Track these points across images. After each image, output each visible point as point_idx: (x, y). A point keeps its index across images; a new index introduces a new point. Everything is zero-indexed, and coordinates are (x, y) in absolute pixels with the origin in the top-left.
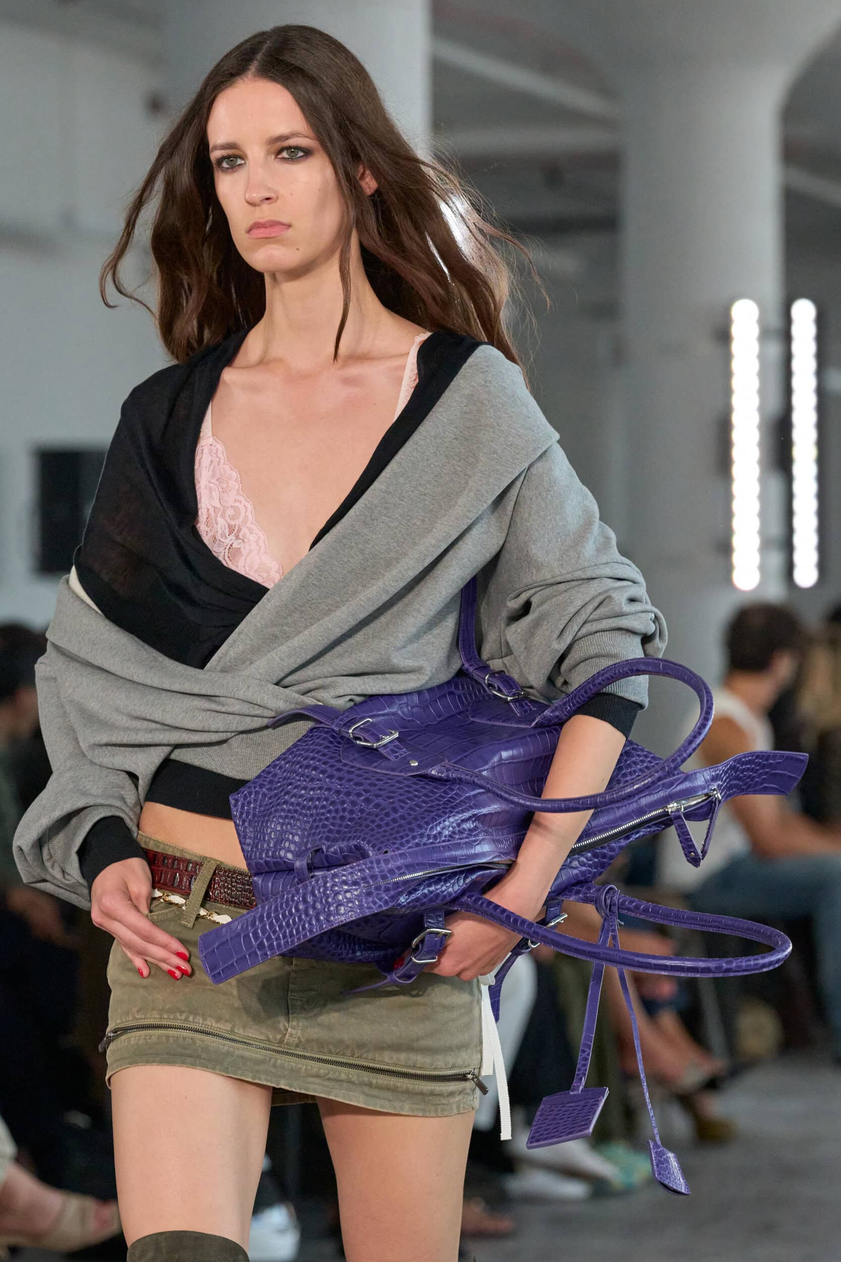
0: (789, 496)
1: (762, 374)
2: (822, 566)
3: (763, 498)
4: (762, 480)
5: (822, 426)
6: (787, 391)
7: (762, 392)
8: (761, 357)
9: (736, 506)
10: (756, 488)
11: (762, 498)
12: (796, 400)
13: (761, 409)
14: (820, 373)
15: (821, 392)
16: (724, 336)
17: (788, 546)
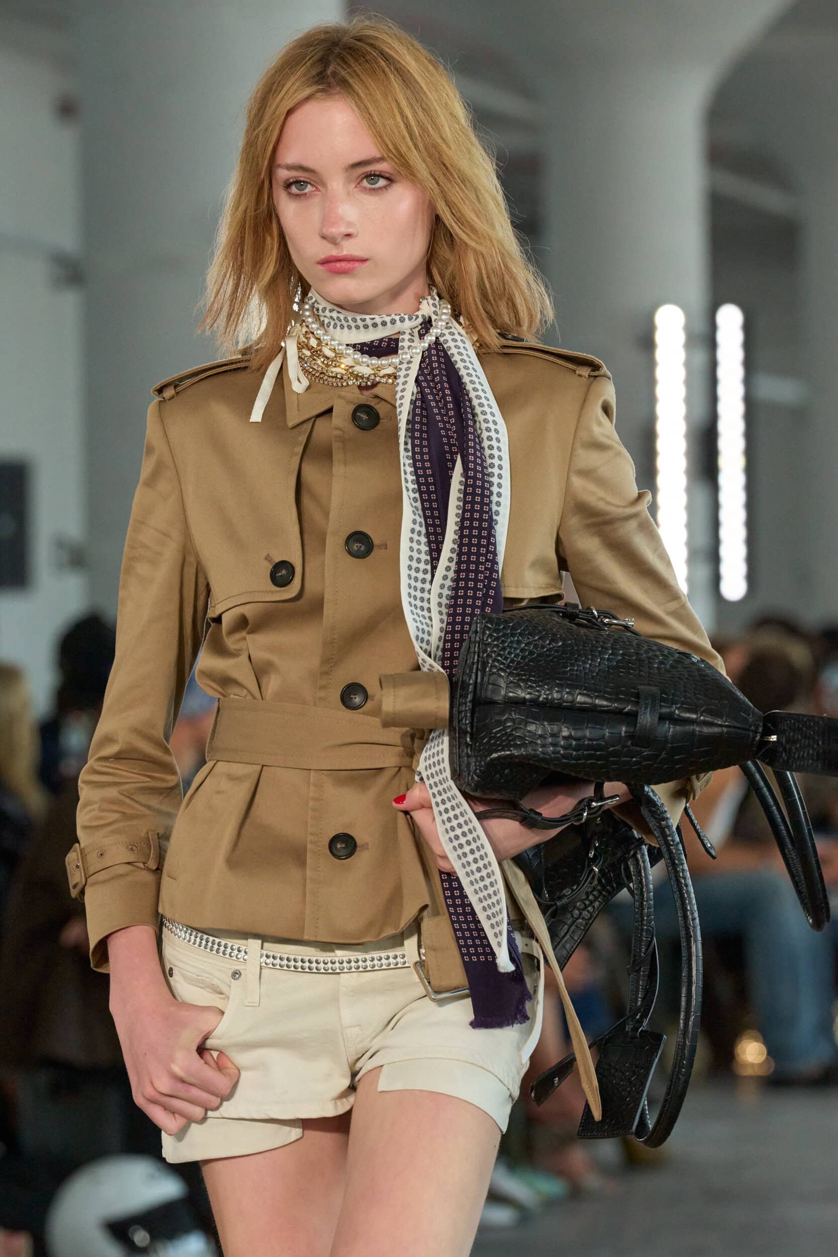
0: (715, 507)
1: (688, 383)
2: (751, 578)
3: (690, 508)
4: (689, 490)
5: (750, 435)
6: (713, 399)
7: (688, 400)
8: (688, 364)
10: (683, 499)
12: (722, 408)
13: (688, 418)
14: (748, 381)
15: (749, 400)
16: (647, 343)
17: (714, 557)
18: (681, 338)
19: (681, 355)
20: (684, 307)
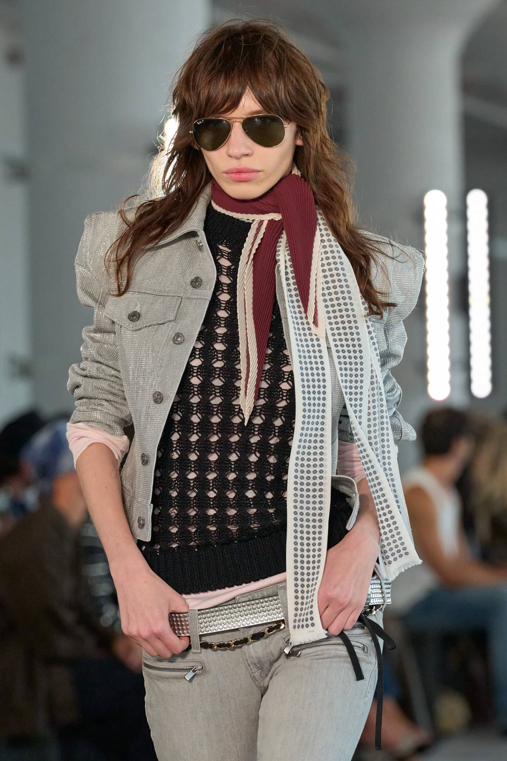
0: (467, 332)
1: (449, 245)
2: (494, 380)
4: (450, 320)
5: (493, 281)
6: (465, 256)
7: (449, 257)
8: (449, 233)
9: (430, 339)
10: (446, 326)
11: (451, 332)
12: (471, 263)
13: (449, 270)
14: (491, 243)
15: (492, 257)
16: (419, 218)
17: (467, 367)
18: (444, 214)
19: (444, 226)
20: (445, 191)
